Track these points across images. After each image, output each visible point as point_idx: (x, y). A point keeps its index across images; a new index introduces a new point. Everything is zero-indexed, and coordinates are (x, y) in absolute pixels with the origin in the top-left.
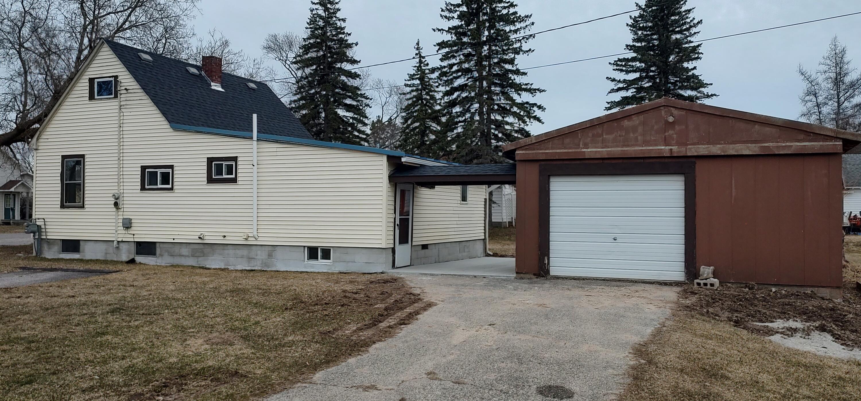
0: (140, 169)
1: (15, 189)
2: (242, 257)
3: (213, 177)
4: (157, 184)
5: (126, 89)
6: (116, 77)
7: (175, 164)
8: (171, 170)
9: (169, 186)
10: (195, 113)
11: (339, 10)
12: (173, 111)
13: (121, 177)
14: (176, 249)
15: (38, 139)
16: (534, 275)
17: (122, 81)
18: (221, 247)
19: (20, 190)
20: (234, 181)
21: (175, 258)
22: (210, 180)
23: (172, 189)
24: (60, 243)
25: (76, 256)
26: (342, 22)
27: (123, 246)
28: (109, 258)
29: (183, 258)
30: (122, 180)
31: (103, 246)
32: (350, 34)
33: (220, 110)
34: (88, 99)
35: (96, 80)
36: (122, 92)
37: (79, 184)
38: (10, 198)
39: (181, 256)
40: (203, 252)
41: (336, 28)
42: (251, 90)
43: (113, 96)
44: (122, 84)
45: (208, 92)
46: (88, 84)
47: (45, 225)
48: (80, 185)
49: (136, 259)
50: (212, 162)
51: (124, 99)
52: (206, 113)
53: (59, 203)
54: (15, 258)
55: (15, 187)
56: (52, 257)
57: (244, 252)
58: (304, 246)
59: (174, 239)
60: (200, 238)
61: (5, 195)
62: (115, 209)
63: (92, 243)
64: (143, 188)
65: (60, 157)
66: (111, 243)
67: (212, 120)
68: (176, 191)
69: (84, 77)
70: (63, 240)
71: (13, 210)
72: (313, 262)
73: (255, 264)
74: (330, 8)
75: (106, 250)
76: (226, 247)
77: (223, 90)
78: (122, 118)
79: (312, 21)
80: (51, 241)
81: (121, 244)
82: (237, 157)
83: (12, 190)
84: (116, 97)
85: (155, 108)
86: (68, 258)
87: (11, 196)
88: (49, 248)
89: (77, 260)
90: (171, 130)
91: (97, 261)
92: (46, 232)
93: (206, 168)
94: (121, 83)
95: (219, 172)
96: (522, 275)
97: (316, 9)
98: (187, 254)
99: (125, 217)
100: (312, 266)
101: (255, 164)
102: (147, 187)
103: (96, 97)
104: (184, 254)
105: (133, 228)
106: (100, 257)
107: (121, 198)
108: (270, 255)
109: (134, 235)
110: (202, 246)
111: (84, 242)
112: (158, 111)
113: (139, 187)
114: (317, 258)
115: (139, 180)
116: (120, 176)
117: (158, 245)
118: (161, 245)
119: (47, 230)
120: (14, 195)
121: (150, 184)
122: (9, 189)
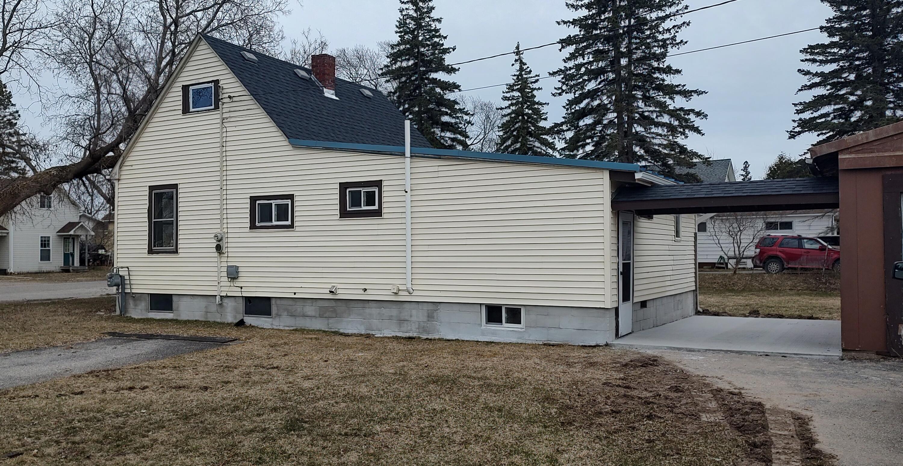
0: (249, 201)
1: (75, 231)
2: (390, 318)
3: (348, 209)
4: (271, 221)
5: (230, 97)
6: (216, 82)
7: (296, 193)
8: (290, 201)
9: (289, 223)
10: (313, 127)
11: (433, 8)
12: (290, 124)
13: (225, 212)
14: (299, 308)
15: (120, 167)
16: (878, 353)
17: (225, 86)
18: (361, 305)
19: (78, 233)
20: (378, 213)
21: (298, 319)
22: (344, 214)
23: (292, 226)
24: (148, 299)
25: (169, 315)
26: (437, 23)
27: (229, 304)
28: (211, 319)
29: (307, 319)
30: (225, 216)
31: (202, 303)
32: (445, 38)
33: (338, 123)
34: (181, 112)
35: (190, 87)
36: (224, 101)
37: (171, 223)
38: (69, 242)
39: (305, 316)
40: (335, 311)
41: (430, 31)
42: (367, 99)
43: (213, 107)
44: (225, 91)
45: (322, 101)
46: (181, 93)
47: (129, 275)
48: (173, 224)
49: (245, 321)
50: (346, 188)
51: (227, 110)
52: (324, 126)
53: (147, 247)
54: (96, 317)
55: (74, 229)
56: (140, 317)
57: (394, 311)
58: (481, 304)
59: (295, 294)
60: (331, 292)
61: (64, 238)
62: (216, 255)
63: (188, 299)
64: (253, 226)
65: (147, 189)
66: (212, 299)
67: (333, 135)
68: (297, 229)
69: (177, 85)
70: (150, 294)
71: (72, 255)
72: (494, 327)
73: (409, 328)
74: (423, 8)
75: (206, 307)
76: (367, 305)
77: (337, 99)
78: (224, 135)
79: (402, 24)
80: (136, 295)
81: (226, 301)
82: (382, 180)
83: (72, 232)
84: (217, 107)
85: (268, 119)
86: (158, 318)
87: (71, 240)
88: (136, 305)
89: (171, 320)
90: (290, 148)
91: (196, 323)
92: (130, 284)
93: (338, 197)
94: (222, 89)
95: (356, 202)
96: (853, 353)
97: (407, 9)
98: (313, 314)
99: (229, 264)
100: (494, 333)
101: (408, 190)
102: (257, 224)
103: (192, 110)
104: (309, 313)
105: (240, 279)
106: (198, 316)
107: (224, 239)
108: (430, 317)
109: (241, 288)
110: (333, 304)
111: (177, 297)
112: (273, 124)
113: (248, 225)
114: (500, 321)
115: (248, 215)
116: (223, 210)
117: (273, 302)
118: (279, 302)
119: (132, 282)
120: (73, 239)
121: (261, 221)
122: (68, 232)
